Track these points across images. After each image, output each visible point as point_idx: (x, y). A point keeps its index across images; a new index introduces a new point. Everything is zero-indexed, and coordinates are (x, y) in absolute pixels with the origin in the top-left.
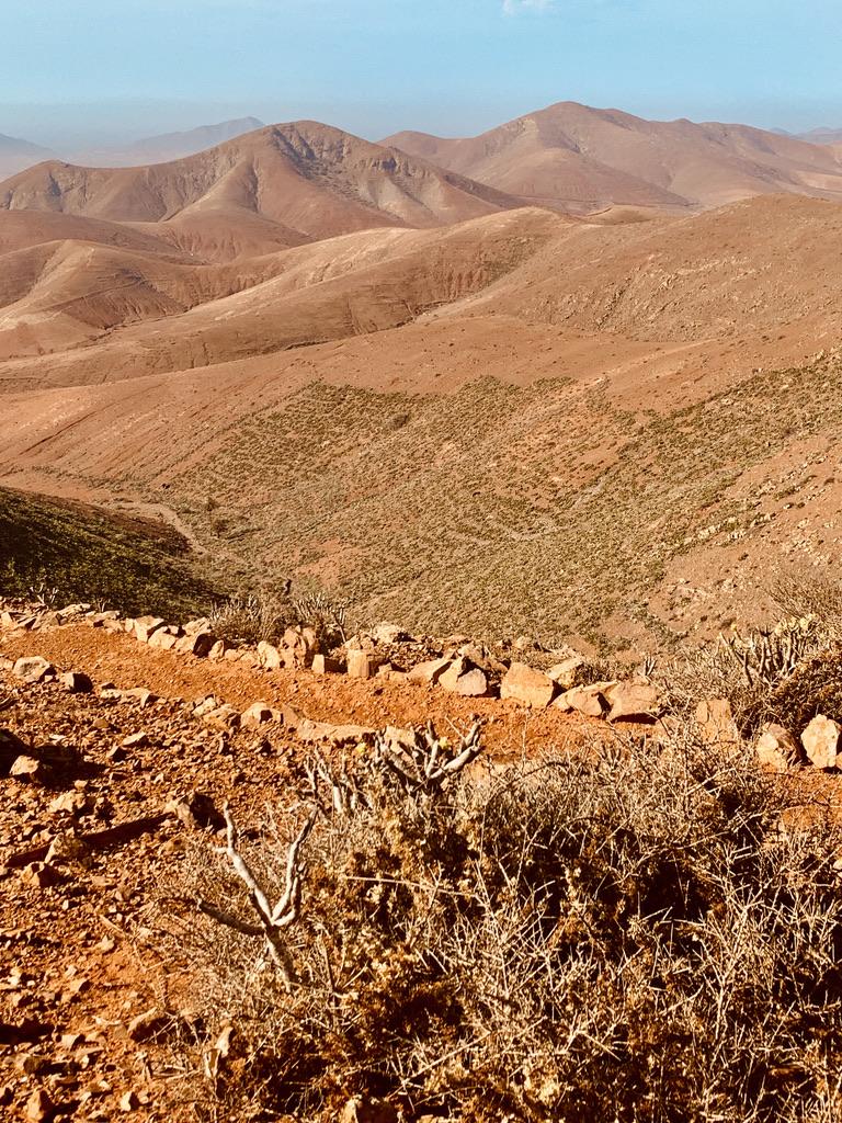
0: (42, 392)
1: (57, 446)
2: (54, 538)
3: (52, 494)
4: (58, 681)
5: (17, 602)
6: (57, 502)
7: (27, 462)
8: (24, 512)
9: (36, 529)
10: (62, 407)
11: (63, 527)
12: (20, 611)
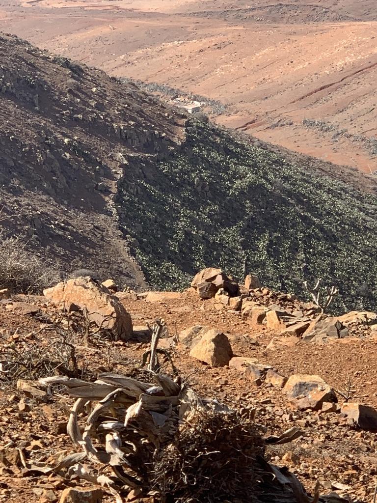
0: (327, 25)
1: (338, 97)
2: (320, 216)
3: (325, 158)
4: (339, 411)
5: (285, 299)
6: (329, 169)
7: (299, 114)
8: (286, 179)
9: (300, 202)
10: (351, 46)
11: (333, 204)
12: (288, 311)
